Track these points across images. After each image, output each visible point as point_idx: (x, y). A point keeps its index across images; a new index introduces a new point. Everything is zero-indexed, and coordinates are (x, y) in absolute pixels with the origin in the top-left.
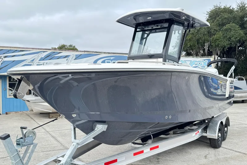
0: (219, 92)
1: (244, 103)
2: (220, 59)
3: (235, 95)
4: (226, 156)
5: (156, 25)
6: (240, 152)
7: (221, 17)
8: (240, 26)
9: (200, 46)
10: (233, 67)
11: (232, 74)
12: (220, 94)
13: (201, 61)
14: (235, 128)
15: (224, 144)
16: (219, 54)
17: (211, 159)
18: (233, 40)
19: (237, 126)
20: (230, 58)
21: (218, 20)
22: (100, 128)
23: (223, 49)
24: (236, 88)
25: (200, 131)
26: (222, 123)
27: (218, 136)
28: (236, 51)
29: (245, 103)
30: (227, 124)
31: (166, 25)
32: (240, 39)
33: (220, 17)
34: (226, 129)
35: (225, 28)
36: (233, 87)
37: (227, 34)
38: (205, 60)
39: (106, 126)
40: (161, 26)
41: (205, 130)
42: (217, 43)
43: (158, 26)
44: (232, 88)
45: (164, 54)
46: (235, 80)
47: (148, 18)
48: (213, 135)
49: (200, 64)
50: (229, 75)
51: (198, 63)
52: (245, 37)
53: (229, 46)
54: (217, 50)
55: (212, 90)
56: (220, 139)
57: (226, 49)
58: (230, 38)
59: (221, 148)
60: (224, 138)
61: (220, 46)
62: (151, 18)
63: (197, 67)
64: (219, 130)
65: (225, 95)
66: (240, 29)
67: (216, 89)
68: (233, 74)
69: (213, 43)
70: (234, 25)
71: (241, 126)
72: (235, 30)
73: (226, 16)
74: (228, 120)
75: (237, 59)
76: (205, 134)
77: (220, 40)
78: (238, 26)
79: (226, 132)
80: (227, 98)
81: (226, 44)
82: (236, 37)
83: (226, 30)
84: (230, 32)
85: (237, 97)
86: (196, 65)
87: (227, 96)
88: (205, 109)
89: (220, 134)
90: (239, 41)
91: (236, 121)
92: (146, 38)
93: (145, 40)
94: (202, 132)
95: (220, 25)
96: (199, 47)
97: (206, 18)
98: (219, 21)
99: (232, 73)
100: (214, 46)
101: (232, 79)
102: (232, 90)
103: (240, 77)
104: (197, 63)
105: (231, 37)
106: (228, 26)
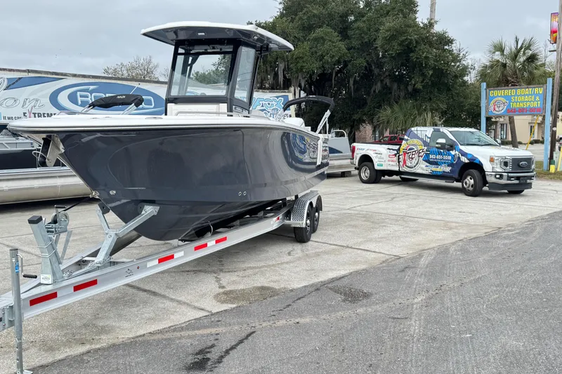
0: (306, 158)
1: (344, 177)
2: (305, 97)
3: (331, 162)
4: (317, 250)
5: (211, 46)
6: (337, 245)
7: (307, 11)
8: (340, 33)
9: (269, 69)
10: (328, 114)
11: (324, 126)
12: (307, 161)
13: (272, 99)
14: (330, 216)
15: (314, 237)
16: (303, 85)
17: (297, 256)
18: (328, 61)
19: (334, 212)
20: (322, 95)
21: (300, 18)
22: (149, 211)
23: (311, 77)
24: (332, 151)
25: (281, 216)
26: (311, 204)
27: (306, 224)
28: (332, 80)
29: (347, 176)
30: (319, 208)
31: (229, 48)
32: (339, 58)
33: (304, 11)
34: (317, 214)
35: (313, 35)
36: (328, 149)
37: (316, 47)
38: (278, 97)
39: (157, 208)
40: (221, 49)
41: (288, 215)
42: (299, 65)
43: (214, 48)
44: (326, 150)
45: (229, 97)
46: (331, 136)
47: (200, 34)
48: (299, 222)
49: (269, 104)
50: (320, 127)
51: (267, 103)
52: (349, 55)
53: (320, 71)
54: (300, 78)
55: (297, 154)
56: (309, 229)
57: (315, 77)
58: (322, 57)
59: (310, 243)
60: (314, 228)
61: (304, 70)
62: (203, 34)
63: (265, 110)
64: (308, 215)
65: (315, 163)
66: (339, 38)
67: (303, 152)
68: (327, 125)
69: (292, 63)
70: (330, 30)
71: (338, 212)
72: (330, 41)
73: (315, 12)
74: (319, 200)
75: (334, 96)
76: (287, 222)
77: (304, 60)
78: (336, 33)
79: (317, 220)
80: (319, 166)
81: (315, 67)
82: (333, 56)
83: (316, 39)
84: (323, 44)
85: (333, 167)
86: (262, 106)
87: (319, 163)
88: (287, 182)
89: (308, 222)
90: (338, 62)
91: (332, 206)
92: (191, 66)
93: (189, 67)
94: (283, 219)
95: (304, 27)
96: (266, 70)
97: (278, 10)
98: (303, 20)
99: (325, 123)
100: (294, 70)
101: (326, 136)
102: (326, 153)
103: (338, 130)
104: (264, 102)
105: (324, 54)
106: (319, 32)
